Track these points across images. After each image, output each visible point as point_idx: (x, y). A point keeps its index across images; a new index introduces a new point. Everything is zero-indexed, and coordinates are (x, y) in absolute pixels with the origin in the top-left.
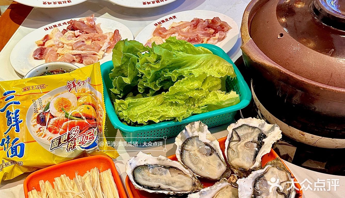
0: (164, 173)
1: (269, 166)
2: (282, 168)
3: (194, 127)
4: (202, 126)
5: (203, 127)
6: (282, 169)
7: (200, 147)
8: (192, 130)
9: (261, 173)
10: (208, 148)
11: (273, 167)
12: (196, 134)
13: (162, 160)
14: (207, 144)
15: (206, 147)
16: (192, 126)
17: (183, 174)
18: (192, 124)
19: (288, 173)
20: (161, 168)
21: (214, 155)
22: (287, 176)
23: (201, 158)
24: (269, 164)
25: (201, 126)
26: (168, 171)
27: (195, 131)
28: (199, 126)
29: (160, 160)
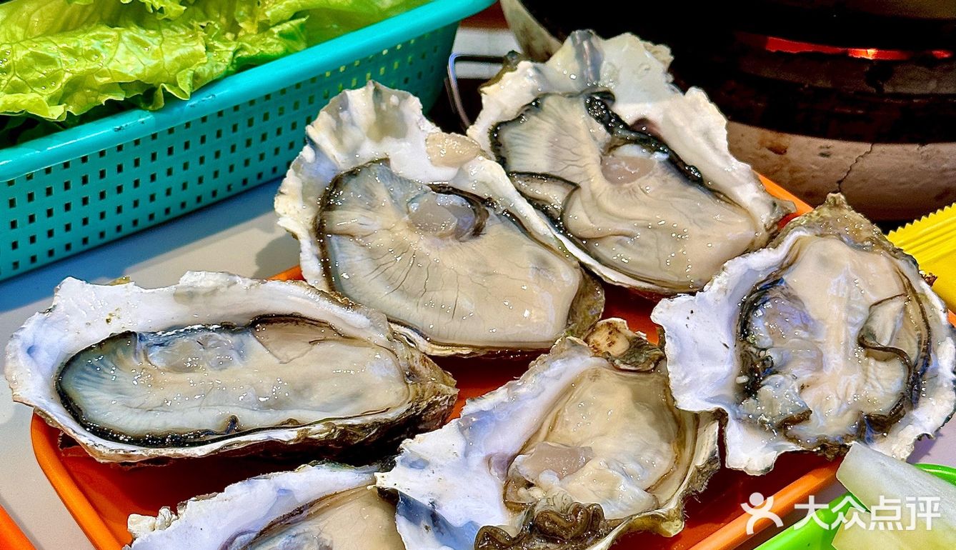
0: (234, 354)
1: (801, 233)
2: (870, 239)
3: (353, 124)
4: (394, 106)
5: (396, 108)
6: (869, 243)
7: (414, 207)
8: (348, 141)
9: (767, 269)
10: (455, 200)
11: (822, 235)
12: (369, 150)
13: (205, 295)
14: (441, 189)
15: (443, 199)
16: (339, 121)
17: (337, 340)
18: (338, 111)
19: (898, 262)
20: (209, 334)
21: (495, 229)
22: (900, 274)
23: (434, 255)
24: (800, 225)
25: (387, 106)
26: (250, 341)
27: (362, 141)
28: (378, 110)
29: (190, 296)
